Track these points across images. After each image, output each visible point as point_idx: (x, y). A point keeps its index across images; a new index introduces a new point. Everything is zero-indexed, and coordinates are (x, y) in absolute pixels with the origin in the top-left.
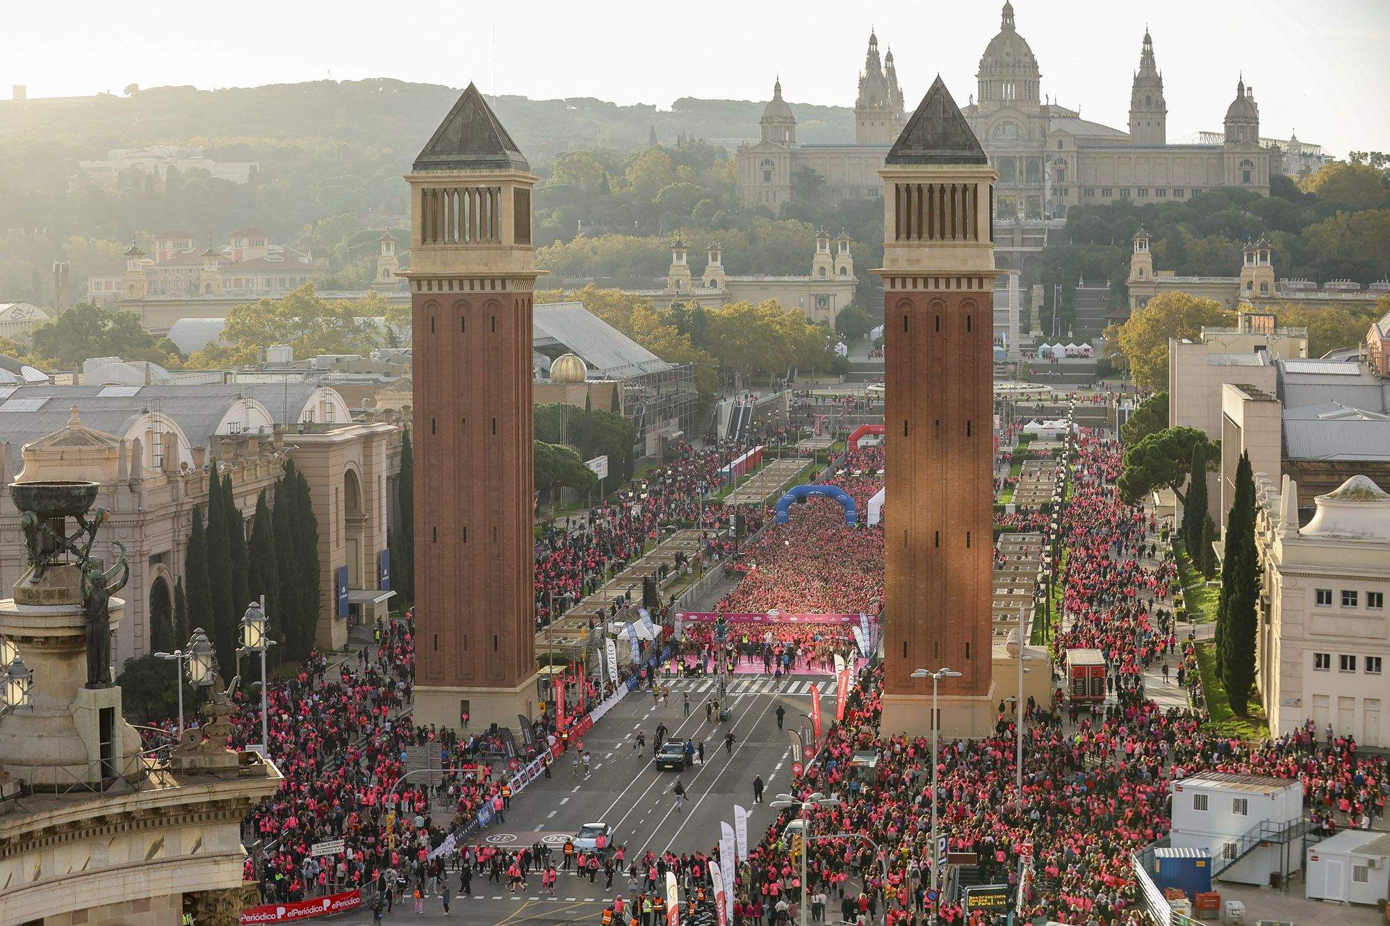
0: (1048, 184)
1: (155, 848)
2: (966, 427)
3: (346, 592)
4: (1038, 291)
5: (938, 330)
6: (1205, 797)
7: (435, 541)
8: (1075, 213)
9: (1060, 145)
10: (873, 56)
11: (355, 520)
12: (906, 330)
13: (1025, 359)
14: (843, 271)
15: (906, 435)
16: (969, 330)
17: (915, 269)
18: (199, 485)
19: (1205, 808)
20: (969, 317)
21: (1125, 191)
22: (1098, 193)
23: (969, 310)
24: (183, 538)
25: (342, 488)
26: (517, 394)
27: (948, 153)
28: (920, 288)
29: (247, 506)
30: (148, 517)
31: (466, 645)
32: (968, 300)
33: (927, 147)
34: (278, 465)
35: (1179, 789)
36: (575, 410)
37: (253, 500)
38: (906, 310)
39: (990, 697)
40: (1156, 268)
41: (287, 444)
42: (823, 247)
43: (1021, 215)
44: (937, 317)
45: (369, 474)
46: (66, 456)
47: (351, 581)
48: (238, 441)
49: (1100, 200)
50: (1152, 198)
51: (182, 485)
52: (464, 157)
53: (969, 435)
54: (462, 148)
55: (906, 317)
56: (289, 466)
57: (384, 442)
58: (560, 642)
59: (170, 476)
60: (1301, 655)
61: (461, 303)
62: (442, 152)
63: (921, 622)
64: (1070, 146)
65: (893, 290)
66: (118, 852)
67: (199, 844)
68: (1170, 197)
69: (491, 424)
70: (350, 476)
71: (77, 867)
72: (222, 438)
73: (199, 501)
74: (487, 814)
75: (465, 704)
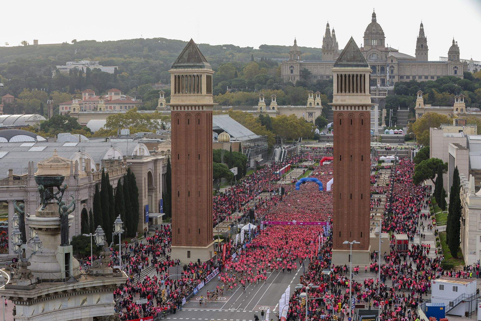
0: (388, 75)
1: (84, 301)
2: (361, 158)
3: (148, 214)
4: (384, 111)
5: (351, 124)
6: (443, 286)
7: (179, 196)
8: (397, 85)
9: (392, 61)
10: (328, 31)
11: (151, 189)
12: (341, 124)
13: (380, 135)
14: (318, 104)
15: (341, 160)
16: (362, 124)
17: (344, 103)
18: (98, 176)
19: (443, 289)
20: (362, 120)
21: (414, 77)
22: (405, 77)
23: (362, 117)
24: (92, 195)
25: (147, 178)
26: (207, 146)
27: (355, 63)
28: (346, 109)
29: (114, 184)
30: (80, 187)
31: (189, 232)
32: (362, 114)
33: (348, 61)
34: (125, 170)
35: (434, 283)
36: (226, 151)
37: (116, 182)
38: (340, 117)
39: (369, 251)
40: (425, 103)
41: (128, 163)
42: (311, 96)
43: (379, 85)
44: (351, 120)
45: (156, 173)
46: (52, 167)
47: (150, 210)
48: (111, 162)
49: (405, 80)
50: (423, 79)
51: (92, 176)
52: (189, 64)
53: (362, 160)
54: (188, 61)
55: (341, 120)
56: (129, 170)
57: (161, 162)
58: (221, 231)
59: (88, 174)
60: (476, 237)
61: (188, 114)
62: (181, 62)
63: (345, 225)
64: (395, 62)
65: (336, 110)
66: (71, 303)
67: (99, 300)
68: (429, 79)
69: (198, 156)
70: (149, 174)
71: (57, 308)
72: (106, 160)
73: (98, 182)
74: (196, 290)
75: (189, 252)
